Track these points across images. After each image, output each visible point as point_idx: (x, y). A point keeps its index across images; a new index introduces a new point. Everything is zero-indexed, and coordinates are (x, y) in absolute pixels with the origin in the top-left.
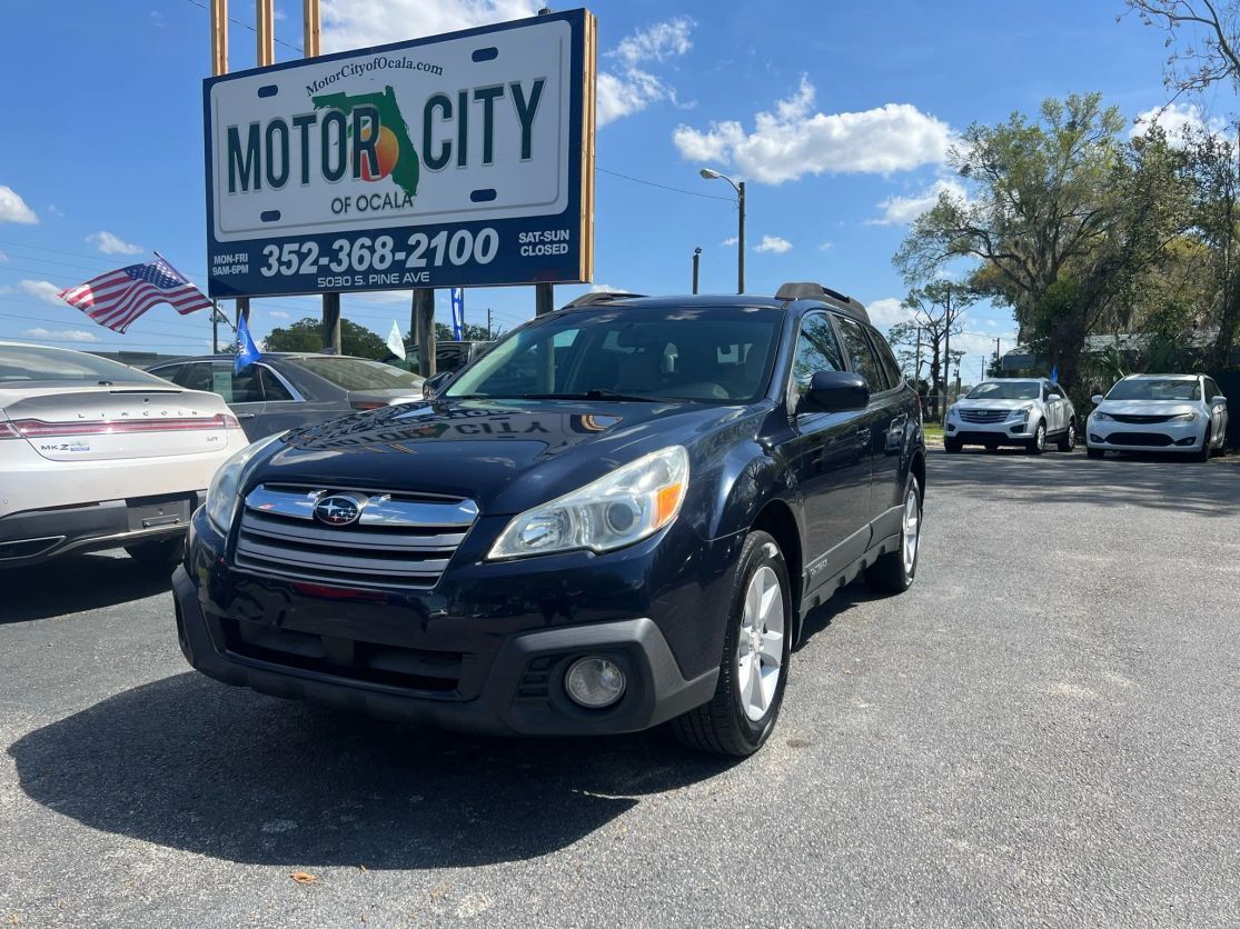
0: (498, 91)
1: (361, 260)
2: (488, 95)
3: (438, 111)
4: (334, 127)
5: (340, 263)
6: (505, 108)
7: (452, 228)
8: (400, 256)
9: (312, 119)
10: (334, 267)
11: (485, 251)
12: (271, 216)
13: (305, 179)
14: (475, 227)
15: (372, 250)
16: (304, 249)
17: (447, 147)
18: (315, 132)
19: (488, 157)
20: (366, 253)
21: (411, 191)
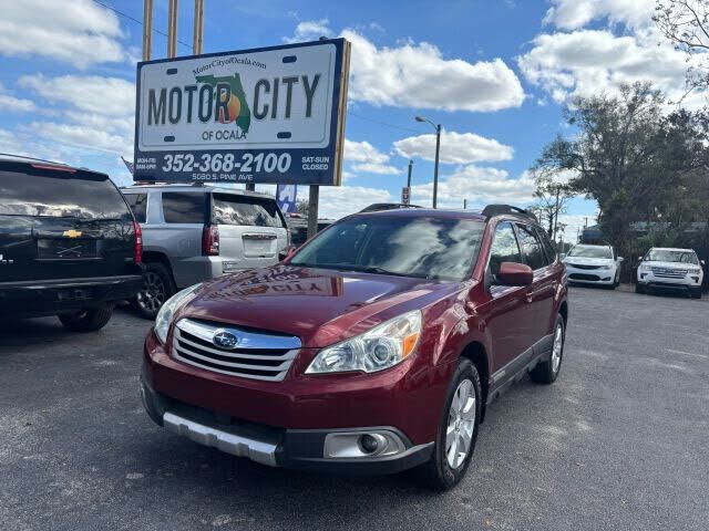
0: (295, 80)
1: (216, 165)
2: (290, 81)
3: (262, 88)
4: (206, 93)
5: (205, 167)
6: (298, 88)
7: (267, 152)
8: (238, 165)
9: (195, 88)
10: (202, 169)
11: (283, 166)
12: (169, 139)
13: (189, 121)
14: (279, 152)
15: (223, 161)
16: (186, 158)
17: (266, 107)
18: (196, 95)
19: (288, 115)
20: (219, 162)
21: (246, 130)
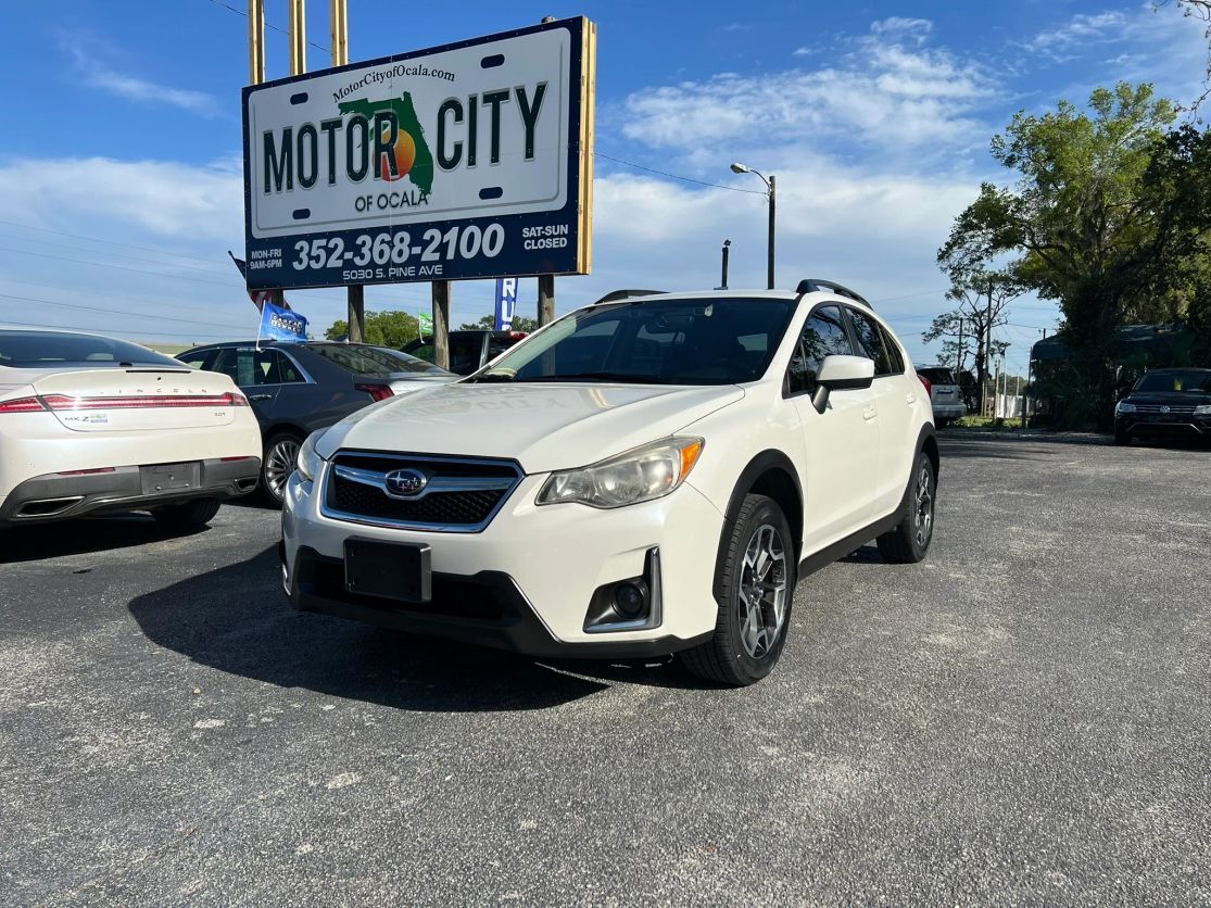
0: (504, 95)
1: (381, 254)
2: (495, 99)
3: (450, 115)
4: (357, 131)
5: (362, 257)
6: (510, 110)
7: (463, 224)
8: (417, 250)
9: (338, 123)
10: (357, 260)
11: (492, 246)
12: (302, 214)
13: (332, 180)
14: (483, 223)
15: (391, 245)
16: (331, 245)
17: (458, 148)
18: (341, 135)
19: (495, 158)
20: (385, 247)
21: (426, 190)
